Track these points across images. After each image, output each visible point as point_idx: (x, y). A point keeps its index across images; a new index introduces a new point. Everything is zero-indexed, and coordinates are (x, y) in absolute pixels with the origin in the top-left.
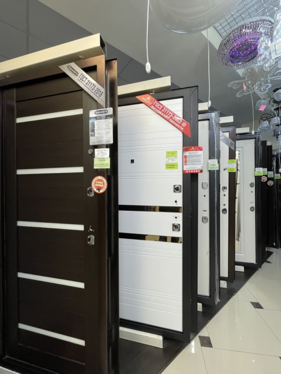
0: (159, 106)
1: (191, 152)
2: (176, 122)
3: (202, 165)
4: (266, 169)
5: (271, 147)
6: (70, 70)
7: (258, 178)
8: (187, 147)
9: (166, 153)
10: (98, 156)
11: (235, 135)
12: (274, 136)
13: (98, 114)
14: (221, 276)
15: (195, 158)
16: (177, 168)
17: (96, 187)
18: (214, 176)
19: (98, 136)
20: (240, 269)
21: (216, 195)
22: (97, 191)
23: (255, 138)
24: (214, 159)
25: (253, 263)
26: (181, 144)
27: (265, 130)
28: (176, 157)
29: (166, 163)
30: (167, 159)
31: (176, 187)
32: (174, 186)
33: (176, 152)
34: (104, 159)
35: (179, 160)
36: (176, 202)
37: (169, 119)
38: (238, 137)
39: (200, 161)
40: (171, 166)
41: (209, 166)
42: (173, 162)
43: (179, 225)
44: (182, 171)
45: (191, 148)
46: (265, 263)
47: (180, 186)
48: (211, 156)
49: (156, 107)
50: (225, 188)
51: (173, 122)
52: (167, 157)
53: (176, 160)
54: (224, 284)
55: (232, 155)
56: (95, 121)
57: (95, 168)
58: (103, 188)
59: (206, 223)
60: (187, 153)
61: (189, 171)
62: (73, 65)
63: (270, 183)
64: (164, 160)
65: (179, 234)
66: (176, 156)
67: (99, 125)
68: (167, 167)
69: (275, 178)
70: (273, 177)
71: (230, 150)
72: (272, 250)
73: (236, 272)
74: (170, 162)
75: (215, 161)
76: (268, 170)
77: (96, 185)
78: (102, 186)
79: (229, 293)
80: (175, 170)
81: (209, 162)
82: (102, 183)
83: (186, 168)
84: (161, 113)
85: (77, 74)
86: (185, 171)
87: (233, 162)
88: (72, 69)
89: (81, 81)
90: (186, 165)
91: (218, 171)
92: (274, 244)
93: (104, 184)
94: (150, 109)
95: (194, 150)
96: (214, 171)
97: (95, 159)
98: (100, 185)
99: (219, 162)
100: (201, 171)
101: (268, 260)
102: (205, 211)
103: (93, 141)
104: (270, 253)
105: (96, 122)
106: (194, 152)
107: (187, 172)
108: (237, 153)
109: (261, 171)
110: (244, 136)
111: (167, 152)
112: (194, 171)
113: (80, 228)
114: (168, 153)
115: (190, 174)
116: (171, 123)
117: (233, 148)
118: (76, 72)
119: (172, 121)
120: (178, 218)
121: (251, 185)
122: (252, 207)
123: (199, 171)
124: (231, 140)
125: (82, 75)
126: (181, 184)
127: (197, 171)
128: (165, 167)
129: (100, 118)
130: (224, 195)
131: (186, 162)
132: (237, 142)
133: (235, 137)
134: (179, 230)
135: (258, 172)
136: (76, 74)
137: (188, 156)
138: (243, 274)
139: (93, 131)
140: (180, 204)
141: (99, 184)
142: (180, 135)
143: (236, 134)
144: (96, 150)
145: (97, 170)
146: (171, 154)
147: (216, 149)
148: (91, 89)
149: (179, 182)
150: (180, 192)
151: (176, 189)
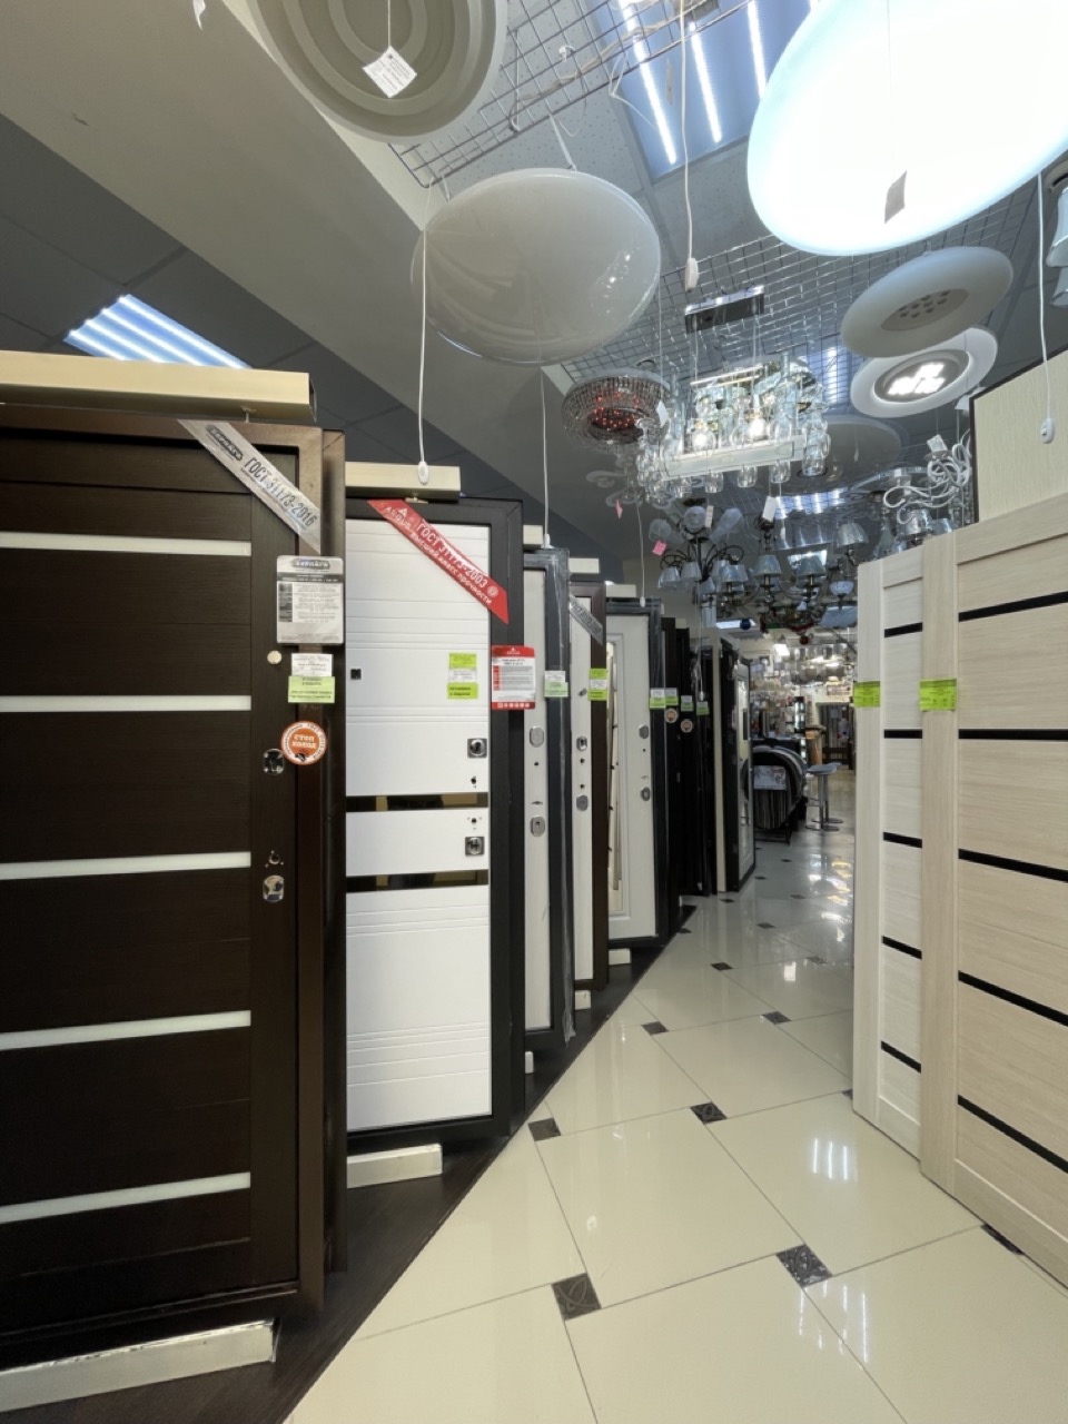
0: (432, 538)
1: (509, 658)
2: (473, 582)
3: (533, 692)
4: (674, 692)
5: (685, 632)
6: (218, 440)
7: (656, 715)
8: (501, 647)
9: (448, 657)
10: (300, 673)
11: (604, 600)
12: (693, 602)
13: (300, 566)
14: (576, 978)
15: (516, 675)
16: (476, 696)
17: (294, 749)
18: (558, 712)
19: (302, 621)
20: (621, 957)
21: (563, 761)
22: (298, 760)
23: (649, 614)
24: (558, 669)
25: (650, 937)
26: (485, 638)
27: (675, 589)
28: (474, 669)
29: (450, 684)
30: (452, 673)
31: (474, 743)
32: (470, 741)
33: (474, 656)
34: (316, 680)
35: (481, 677)
36: (474, 781)
37: (457, 574)
38: (611, 606)
39: (529, 682)
40: (461, 691)
41: (546, 689)
42: (467, 681)
43: (482, 838)
44: (487, 703)
45: (509, 650)
46: (678, 935)
47: (484, 740)
48: (551, 663)
49: (424, 539)
50: (582, 742)
51: (468, 583)
52: (452, 667)
53: (473, 676)
54: (583, 1000)
55: (598, 659)
56: (294, 584)
57: (291, 700)
58: (313, 751)
59: (540, 833)
60: (500, 662)
61: (506, 706)
62: (226, 427)
63: (687, 726)
64: (444, 676)
65: (482, 862)
66: (472, 665)
67: (304, 595)
68: (453, 692)
69: (699, 712)
70: (691, 710)
71: (593, 642)
72: (695, 901)
73: (611, 970)
74: (460, 680)
75: (561, 675)
76: (681, 693)
77: (294, 744)
78: (313, 746)
79: (597, 1018)
80: (471, 701)
81: (546, 676)
82: (312, 738)
83: (498, 696)
84: (436, 555)
85: (238, 455)
86: (496, 704)
87: (600, 675)
88: (222, 439)
89: (252, 475)
90: (497, 688)
91: (567, 701)
92: (700, 885)
93: (316, 741)
94: (407, 541)
95: (515, 655)
96: (557, 700)
97: (291, 678)
98: (304, 745)
99: (568, 679)
100: (532, 705)
101: (687, 925)
102: (537, 803)
103: (284, 633)
104: (689, 910)
105: (296, 586)
106: (516, 659)
107: (500, 706)
108: (609, 648)
109: (664, 697)
110: (625, 607)
111: (451, 655)
112: (517, 706)
113: (240, 860)
114: (454, 657)
115: (507, 715)
116: (463, 585)
117: (600, 641)
118: (236, 448)
119: (463, 579)
120: (480, 822)
121: (643, 733)
122: (646, 790)
123: (528, 705)
124: (594, 619)
125: (254, 462)
126: (486, 735)
127: (522, 705)
128: (445, 692)
129: (309, 579)
130: (582, 761)
131: (497, 682)
132: (609, 620)
133: (606, 608)
134: (482, 853)
135: (657, 699)
136: (236, 454)
137: (503, 668)
138: (628, 970)
139: (288, 607)
140: (483, 786)
141: (303, 741)
142: (484, 614)
143: (608, 599)
144: (295, 656)
145: (296, 706)
146: (462, 661)
147: (561, 645)
148: (282, 503)
149: (482, 731)
150: (484, 756)
151: (475, 749)
